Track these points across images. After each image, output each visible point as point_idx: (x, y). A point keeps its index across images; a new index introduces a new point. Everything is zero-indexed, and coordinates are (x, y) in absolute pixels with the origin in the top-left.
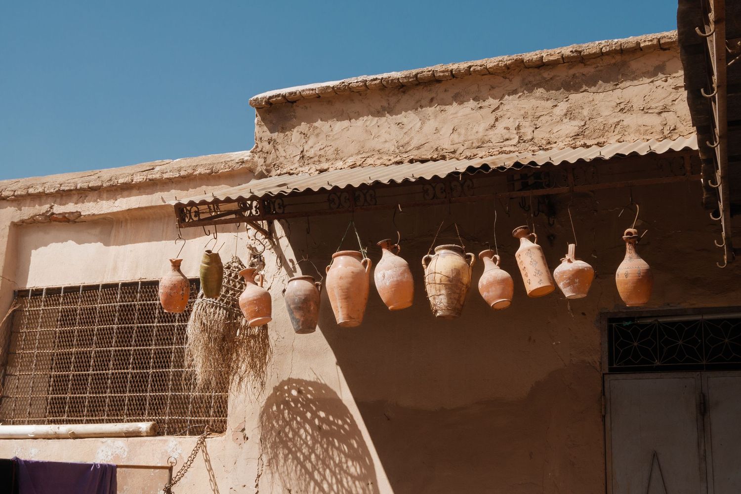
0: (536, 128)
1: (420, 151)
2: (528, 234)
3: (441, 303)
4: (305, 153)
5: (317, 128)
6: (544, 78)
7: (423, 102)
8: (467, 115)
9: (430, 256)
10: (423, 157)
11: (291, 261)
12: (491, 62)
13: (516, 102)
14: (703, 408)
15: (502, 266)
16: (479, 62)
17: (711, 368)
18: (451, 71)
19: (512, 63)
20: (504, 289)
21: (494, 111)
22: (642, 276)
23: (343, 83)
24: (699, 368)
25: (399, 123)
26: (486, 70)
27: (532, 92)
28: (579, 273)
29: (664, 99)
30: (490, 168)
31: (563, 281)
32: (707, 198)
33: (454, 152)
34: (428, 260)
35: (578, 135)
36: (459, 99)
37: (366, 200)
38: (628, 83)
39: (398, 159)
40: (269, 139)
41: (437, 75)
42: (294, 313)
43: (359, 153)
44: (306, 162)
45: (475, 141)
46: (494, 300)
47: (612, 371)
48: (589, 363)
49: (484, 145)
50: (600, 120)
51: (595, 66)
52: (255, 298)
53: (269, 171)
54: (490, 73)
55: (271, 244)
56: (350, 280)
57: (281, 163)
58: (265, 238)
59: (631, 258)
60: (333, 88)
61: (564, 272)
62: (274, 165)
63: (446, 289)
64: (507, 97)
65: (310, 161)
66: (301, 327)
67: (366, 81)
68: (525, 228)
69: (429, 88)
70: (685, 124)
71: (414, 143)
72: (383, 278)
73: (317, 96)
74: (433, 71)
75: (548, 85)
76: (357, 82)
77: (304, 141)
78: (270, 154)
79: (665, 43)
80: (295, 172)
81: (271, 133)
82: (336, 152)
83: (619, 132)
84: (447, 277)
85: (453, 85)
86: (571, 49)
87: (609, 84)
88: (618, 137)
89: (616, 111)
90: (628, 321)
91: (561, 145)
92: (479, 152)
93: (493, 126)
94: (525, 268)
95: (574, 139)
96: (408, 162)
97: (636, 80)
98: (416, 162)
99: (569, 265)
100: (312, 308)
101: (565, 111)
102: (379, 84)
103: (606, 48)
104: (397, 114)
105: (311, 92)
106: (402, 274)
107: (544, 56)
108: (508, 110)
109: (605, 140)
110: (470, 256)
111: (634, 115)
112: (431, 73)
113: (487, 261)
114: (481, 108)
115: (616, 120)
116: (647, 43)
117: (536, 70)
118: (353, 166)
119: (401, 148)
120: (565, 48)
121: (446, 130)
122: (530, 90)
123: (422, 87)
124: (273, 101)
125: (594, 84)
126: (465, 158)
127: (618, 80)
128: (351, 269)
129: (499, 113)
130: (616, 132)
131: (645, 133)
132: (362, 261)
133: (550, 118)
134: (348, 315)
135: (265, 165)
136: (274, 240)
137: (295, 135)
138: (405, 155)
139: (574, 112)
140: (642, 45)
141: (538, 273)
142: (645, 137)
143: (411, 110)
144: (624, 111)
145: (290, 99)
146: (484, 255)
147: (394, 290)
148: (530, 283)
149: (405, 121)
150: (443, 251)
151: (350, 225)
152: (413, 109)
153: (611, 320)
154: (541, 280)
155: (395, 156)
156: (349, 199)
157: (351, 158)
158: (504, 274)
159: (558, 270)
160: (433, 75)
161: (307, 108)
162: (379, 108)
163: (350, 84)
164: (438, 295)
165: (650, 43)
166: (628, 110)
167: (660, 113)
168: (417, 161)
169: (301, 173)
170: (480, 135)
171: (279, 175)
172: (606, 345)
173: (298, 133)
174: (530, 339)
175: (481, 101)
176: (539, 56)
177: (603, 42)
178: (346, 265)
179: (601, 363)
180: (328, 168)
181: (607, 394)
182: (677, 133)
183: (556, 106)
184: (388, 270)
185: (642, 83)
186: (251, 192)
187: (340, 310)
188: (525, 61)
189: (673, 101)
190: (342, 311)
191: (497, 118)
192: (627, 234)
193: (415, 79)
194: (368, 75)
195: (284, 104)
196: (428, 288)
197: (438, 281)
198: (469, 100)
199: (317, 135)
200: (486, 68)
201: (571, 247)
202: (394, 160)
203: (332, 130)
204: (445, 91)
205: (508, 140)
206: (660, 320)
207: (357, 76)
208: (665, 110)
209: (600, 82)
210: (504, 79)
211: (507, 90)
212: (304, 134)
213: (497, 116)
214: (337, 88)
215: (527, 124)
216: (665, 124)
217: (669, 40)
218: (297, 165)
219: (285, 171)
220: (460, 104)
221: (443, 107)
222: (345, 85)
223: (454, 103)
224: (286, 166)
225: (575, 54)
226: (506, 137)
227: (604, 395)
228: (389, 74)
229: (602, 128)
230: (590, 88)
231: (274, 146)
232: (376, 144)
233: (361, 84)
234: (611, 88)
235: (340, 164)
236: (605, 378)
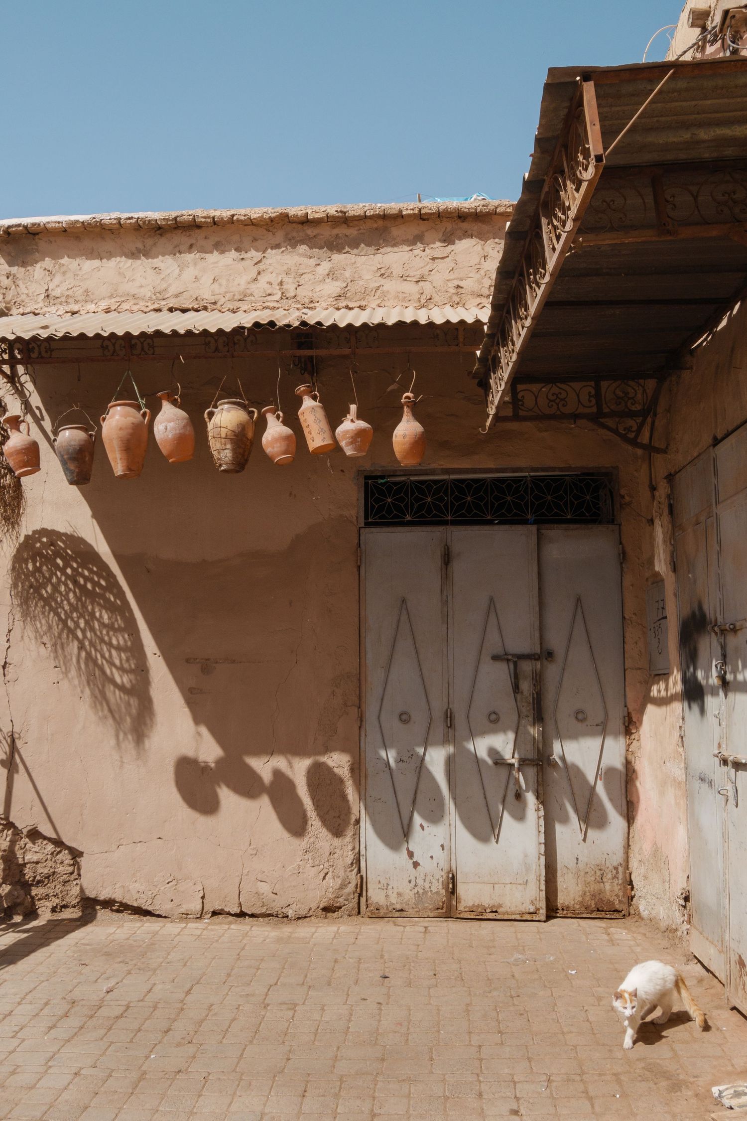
0: (299, 286)
1: (178, 299)
2: (311, 392)
3: (226, 457)
4: (50, 292)
5: (63, 265)
6: (308, 236)
7: (182, 248)
8: (228, 265)
9: (213, 409)
10: (183, 306)
11: (38, 408)
12: (256, 213)
13: (279, 257)
14: (447, 558)
15: (285, 423)
16: (243, 212)
17: (454, 523)
18: (214, 218)
19: (277, 217)
20: (288, 446)
21: (256, 264)
22: (418, 438)
23: (94, 218)
24: (444, 523)
25: (155, 268)
26: (249, 220)
27: (295, 248)
28: (360, 433)
29: (422, 268)
30: (276, 325)
31: (346, 439)
32: (477, 369)
33: (215, 303)
34: (211, 414)
35: (340, 296)
36: (220, 247)
37: (143, 349)
38: (389, 249)
39: (156, 306)
40: (7, 274)
41: (198, 220)
42: (68, 464)
43: (111, 297)
44: (52, 302)
45: (237, 293)
46: (279, 455)
47: (368, 524)
48: (346, 517)
49: (246, 299)
50: (361, 283)
51: (357, 228)
52: (24, 447)
53: (9, 309)
54: (253, 224)
55: (14, 389)
56: (130, 431)
57: (23, 302)
58: (8, 382)
59: (408, 421)
60: (83, 223)
61: (347, 432)
62: (15, 303)
63: (232, 443)
64: (269, 250)
65: (57, 301)
66: (76, 479)
67: (121, 219)
68: (308, 387)
69: (188, 233)
70: (440, 294)
71: (172, 290)
72: (165, 430)
73: (64, 229)
74: (194, 216)
75: (312, 242)
76: (110, 219)
77: (49, 278)
78: (10, 290)
79: (426, 214)
80: (41, 312)
81: (10, 266)
82: (85, 294)
83: (379, 298)
84: (233, 431)
85: (214, 232)
86: (336, 209)
87: (370, 248)
88: (378, 302)
89: (376, 275)
90: (383, 479)
91: (324, 305)
92: (241, 305)
93: (256, 280)
94: (308, 425)
95: (336, 300)
96: (167, 310)
97: (396, 246)
98: (175, 311)
99: (350, 425)
100: (87, 459)
101: (327, 271)
102: (135, 223)
103: (370, 212)
104: (153, 258)
105: (57, 225)
106: (185, 427)
107: (309, 212)
108: (270, 265)
109: (366, 304)
110: (253, 412)
111: (394, 281)
112: (191, 217)
113: (270, 418)
114: (243, 259)
115: (377, 285)
116: (409, 212)
117: (300, 226)
118: (108, 311)
119: (158, 295)
120: (330, 207)
121: (207, 280)
122: (294, 246)
123: (181, 231)
124: (12, 231)
125: (357, 246)
126: (228, 310)
127: (379, 245)
128: (130, 420)
129: (261, 266)
130: (377, 295)
131: (404, 300)
132: (141, 412)
133: (313, 276)
134: (128, 466)
135: (4, 302)
136: (18, 385)
137: (38, 270)
138: (163, 303)
139: (336, 272)
140: (404, 213)
141: (321, 431)
142: (403, 304)
143: (169, 255)
144: (384, 277)
145: (32, 230)
146: (267, 411)
147: (177, 443)
148: (313, 441)
149: (162, 266)
150: (226, 406)
151: (126, 374)
152: (171, 254)
153: (367, 478)
154: (324, 438)
155: (152, 302)
156: (124, 347)
157: (103, 301)
158: (287, 431)
159: (340, 430)
160: (194, 219)
161: (51, 242)
162: (134, 249)
163: (101, 220)
164: (223, 450)
165: (412, 212)
166: (388, 276)
167: (418, 282)
168: (176, 309)
169: (48, 314)
170: (242, 288)
171: (23, 315)
172: (363, 501)
173: (42, 270)
174: (291, 494)
175: (243, 252)
176: (304, 212)
177: (367, 205)
178: (125, 416)
179: (357, 518)
180: (79, 311)
181: (362, 546)
182: (432, 303)
183: (319, 265)
184: (170, 422)
185: (401, 250)
186: (13, 333)
187: (119, 461)
188: (290, 215)
189: (430, 271)
190: (122, 463)
191: (260, 272)
192: (405, 398)
193: (174, 222)
194: (122, 212)
195: (24, 235)
196: (212, 442)
197: (223, 435)
198: (231, 250)
199: (64, 273)
200: (250, 218)
201: (353, 408)
202: (152, 307)
203: (80, 269)
204: (206, 238)
205: (270, 295)
206: (413, 478)
207: (109, 212)
208: (421, 279)
209: (362, 245)
210: (267, 232)
211: (269, 244)
212: (49, 271)
213: (260, 270)
214: (88, 224)
215: (290, 280)
216: (422, 293)
217: (430, 211)
218: (41, 305)
219: (28, 310)
220: (221, 253)
221: (203, 255)
222: (96, 221)
223: (215, 252)
224: (29, 305)
225: (340, 214)
226: (269, 292)
227: (360, 547)
228: (145, 213)
229: (363, 291)
230: (353, 250)
231: (14, 282)
232: (131, 288)
233: (115, 222)
234: (373, 252)
235: (92, 307)
236: (361, 532)
